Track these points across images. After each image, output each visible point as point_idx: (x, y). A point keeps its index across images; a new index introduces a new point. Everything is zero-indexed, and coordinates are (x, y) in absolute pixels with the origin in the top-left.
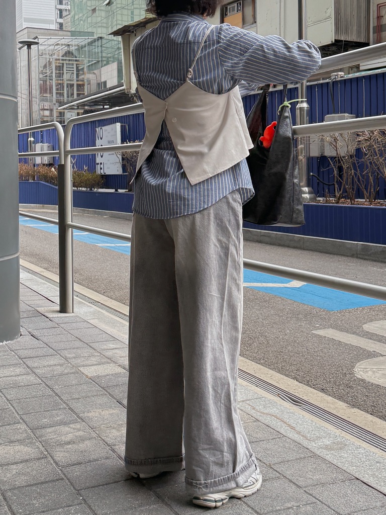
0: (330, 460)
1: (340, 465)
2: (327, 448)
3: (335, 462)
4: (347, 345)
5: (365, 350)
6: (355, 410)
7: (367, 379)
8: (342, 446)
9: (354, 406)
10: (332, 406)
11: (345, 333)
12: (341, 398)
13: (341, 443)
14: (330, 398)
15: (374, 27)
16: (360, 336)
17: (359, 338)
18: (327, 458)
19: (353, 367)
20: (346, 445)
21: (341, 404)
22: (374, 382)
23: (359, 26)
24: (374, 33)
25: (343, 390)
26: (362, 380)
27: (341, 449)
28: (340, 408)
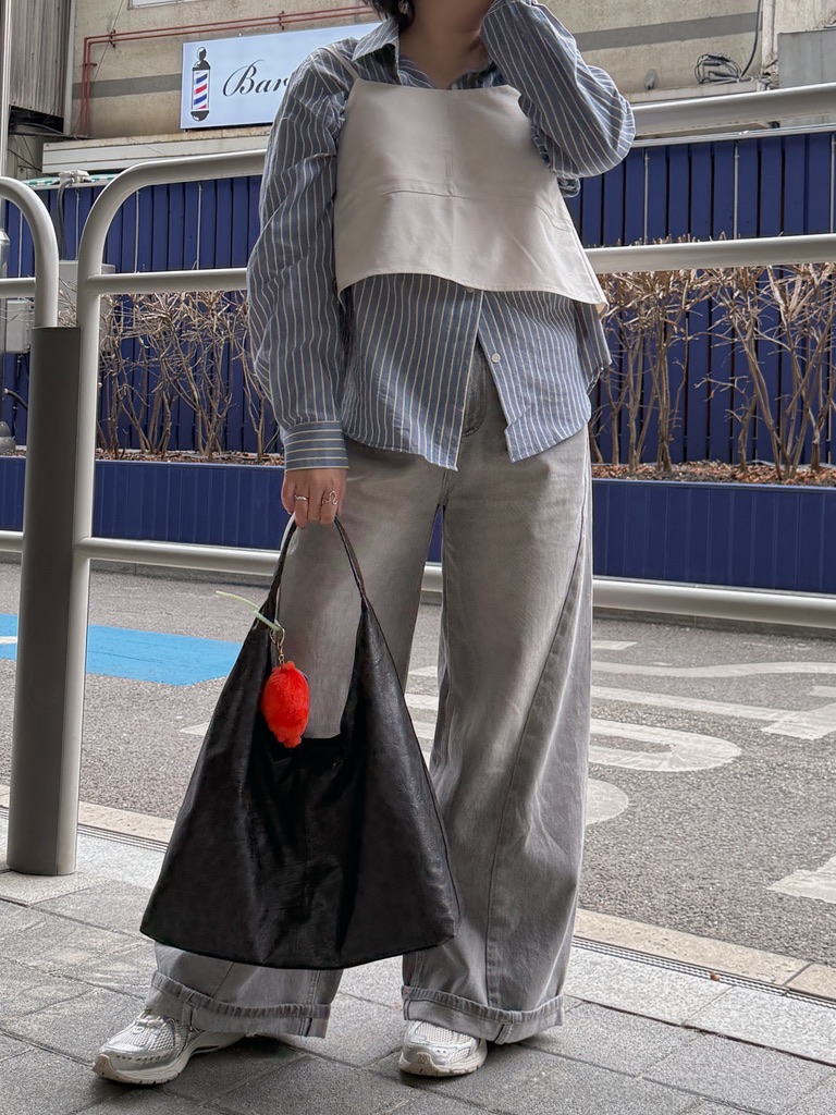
15: (74, 85)
23: (43, 79)
24: (73, 97)
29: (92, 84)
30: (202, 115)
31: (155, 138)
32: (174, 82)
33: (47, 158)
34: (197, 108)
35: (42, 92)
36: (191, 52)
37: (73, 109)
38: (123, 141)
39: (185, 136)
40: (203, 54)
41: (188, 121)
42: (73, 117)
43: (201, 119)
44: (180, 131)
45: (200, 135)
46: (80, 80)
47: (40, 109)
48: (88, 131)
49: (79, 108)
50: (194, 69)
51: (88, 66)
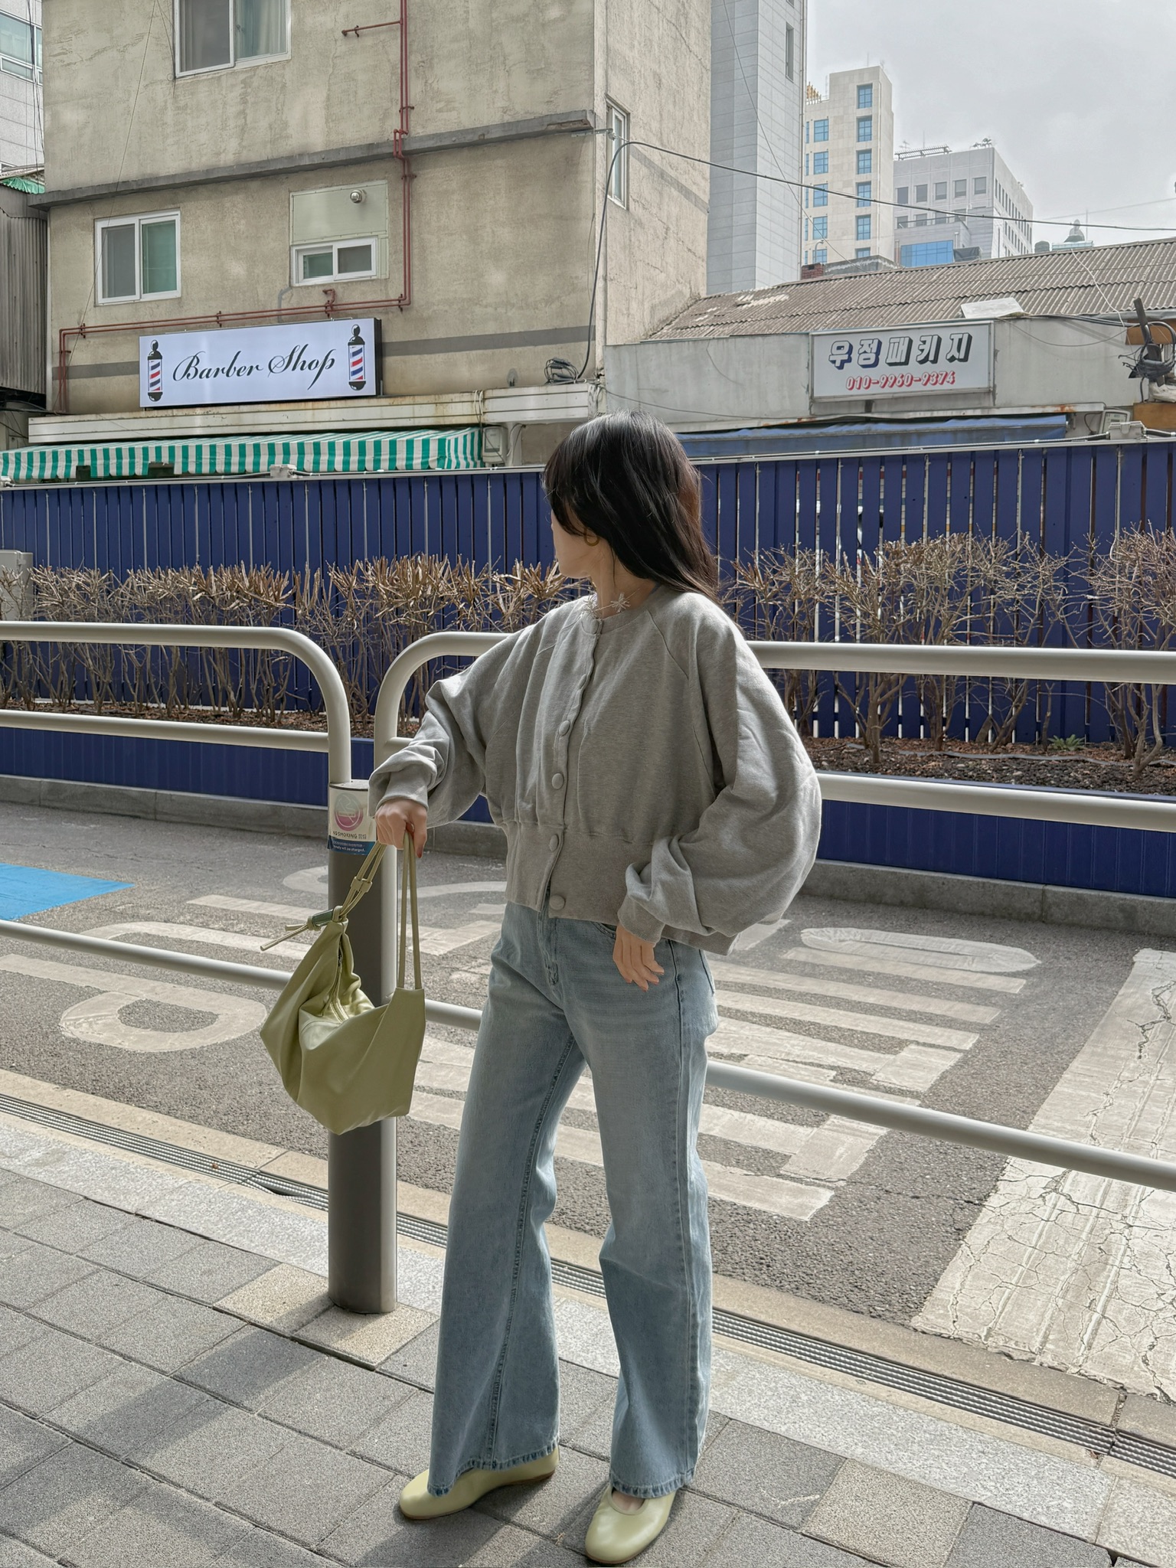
0: (45, 1181)
1: (59, 1184)
2: (38, 1163)
3: (52, 1181)
4: (42, 981)
5: (72, 986)
6: (69, 1091)
7: (83, 1038)
8: (59, 1156)
9: (65, 1086)
10: (32, 1092)
11: (37, 960)
12: (44, 1077)
13: (57, 1151)
14: (28, 1079)
15: (53, 368)
16: (62, 962)
17: (61, 965)
18: (41, 1177)
19: (58, 1019)
20: (65, 1153)
21: (46, 1087)
22: (93, 1040)
25: (46, 1061)
26: (74, 1040)
27: (58, 1160)
28: (45, 1092)
29: (67, 368)
30: (156, 396)
31: (119, 415)
32: (133, 368)
33: (32, 430)
34: (152, 390)
35: (26, 375)
36: (146, 343)
37: (53, 388)
38: (93, 417)
39: (143, 414)
40: (155, 346)
41: (146, 401)
42: (53, 394)
43: (157, 399)
44: (140, 409)
45: (155, 413)
46: (58, 365)
47: (25, 389)
48: (65, 410)
49: (58, 387)
50: (149, 358)
51: (64, 353)
